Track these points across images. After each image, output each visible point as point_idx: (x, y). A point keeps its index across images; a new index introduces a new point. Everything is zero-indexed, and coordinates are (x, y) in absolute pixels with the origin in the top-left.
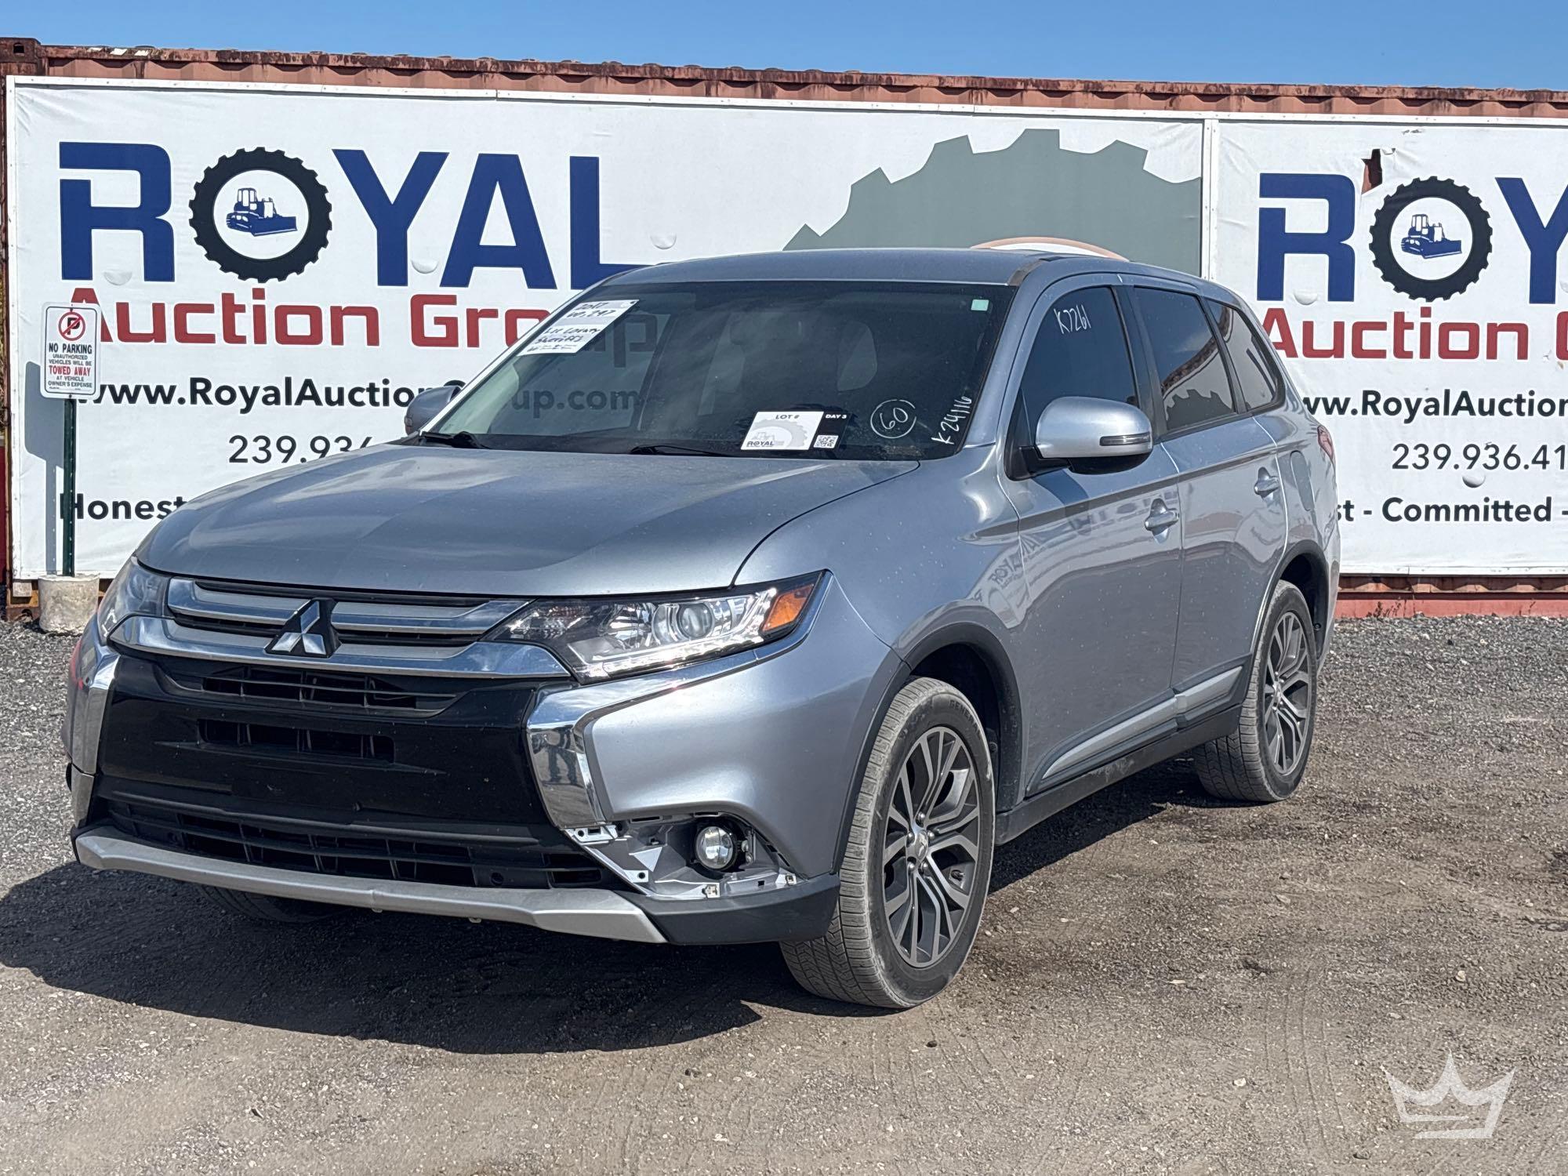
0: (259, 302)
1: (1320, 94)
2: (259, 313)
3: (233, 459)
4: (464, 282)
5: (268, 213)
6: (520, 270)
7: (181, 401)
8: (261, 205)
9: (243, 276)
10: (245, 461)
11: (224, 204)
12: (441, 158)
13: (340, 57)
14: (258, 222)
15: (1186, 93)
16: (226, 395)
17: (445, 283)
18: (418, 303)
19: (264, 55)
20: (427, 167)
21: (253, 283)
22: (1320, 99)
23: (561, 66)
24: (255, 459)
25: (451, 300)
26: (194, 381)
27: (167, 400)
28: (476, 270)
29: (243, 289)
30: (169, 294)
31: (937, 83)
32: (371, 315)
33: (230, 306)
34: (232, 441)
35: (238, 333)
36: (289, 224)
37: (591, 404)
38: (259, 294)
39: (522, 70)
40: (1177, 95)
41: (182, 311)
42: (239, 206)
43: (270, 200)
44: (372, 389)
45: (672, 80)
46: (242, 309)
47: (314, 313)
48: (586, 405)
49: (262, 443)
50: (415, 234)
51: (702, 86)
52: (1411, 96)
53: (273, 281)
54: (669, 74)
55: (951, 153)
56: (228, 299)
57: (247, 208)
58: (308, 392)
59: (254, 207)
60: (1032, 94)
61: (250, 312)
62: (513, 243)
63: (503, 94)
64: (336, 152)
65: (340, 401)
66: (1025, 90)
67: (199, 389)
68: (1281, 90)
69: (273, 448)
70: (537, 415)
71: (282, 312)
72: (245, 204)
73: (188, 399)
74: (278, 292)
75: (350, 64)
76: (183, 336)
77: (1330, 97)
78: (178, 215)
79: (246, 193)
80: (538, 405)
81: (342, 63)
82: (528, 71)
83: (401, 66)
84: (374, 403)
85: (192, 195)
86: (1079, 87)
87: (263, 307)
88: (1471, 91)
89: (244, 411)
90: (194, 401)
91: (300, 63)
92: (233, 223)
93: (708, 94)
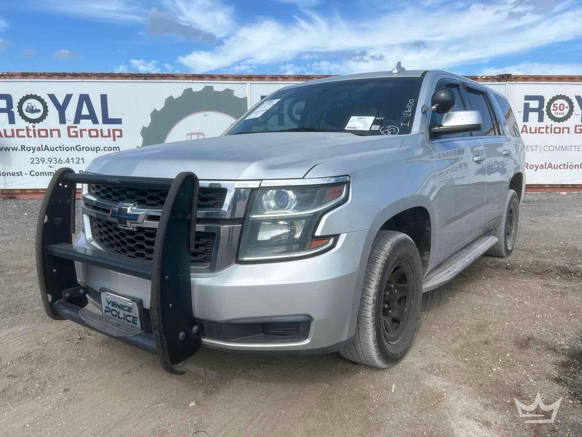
0: (34, 128)
1: (275, 77)
2: (34, 131)
3: (31, 163)
4: (78, 123)
5: (34, 108)
6: (91, 120)
7: (19, 150)
8: (33, 107)
9: (30, 123)
10: (34, 163)
11: (24, 107)
12: (72, 95)
13: (48, 73)
14: (33, 111)
15: (243, 77)
16: (29, 149)
17: (74, 124)
18: (69, 128)
19: (31, 73)
20: (68, 97)
21: (32, 124)
22: (275, 78)
23: (98, 74)
24: (36, 163)
25: (76, 127)
26: (22, 146)
27: (16, 150)
28: (81, 120)
29: (30, 126)
30: (15, 127)
31: (184, 76)
32: (59, 131)
33: (28, 130)
34: (31, 159)
35: (30, 135)
36: (39, 111)
37: (109, 150)
38: (34, 127)
39: (89, 75)
40: (241, 78)
41: (18, 131)
42: (28, 107)
43: (35, 106)
44: (60, 147)
45: (124, 76)
46: (30, 130)
47: (46, 130)
48: (107, 150)
49: (37, 159)
50: (67, 112)
51: (130, 78)
52: (296, 77)
53: (37, 124)
54: (122, 75)
55: (188, 92)
56: (27, 128)
57: (30, 108)
58: (46, 148)
59: (31, 107)
60: (207, 78)
61: (32, 131)
62: (89, 114)
63: (84, 80)
64: (48, 95)
65: (54, 150)
66: (205, 77)
67: (23, 148)
68: (266, 76)
69: (40, 160)
70: (97, 152)
71: (39, 130)
72: (29, 107)
73: (21, 150)
74: (38, 126)
75: (50, 75)
76: (18, 136)
77: (277, 78)
78: (15, 109)
79: (29, 104)
80: (97, 150)
81: (48, 74)
82: (90, 75)
83: (62, 75)
84: (61, 150)
85: (18, 105)
86: (218, 76)
87: (35, 129)
88: (311, 76)
89: (33, 152)
90: (22, 150)
91: (39, 75)
92: (27, 111)
93: (132, 79)
